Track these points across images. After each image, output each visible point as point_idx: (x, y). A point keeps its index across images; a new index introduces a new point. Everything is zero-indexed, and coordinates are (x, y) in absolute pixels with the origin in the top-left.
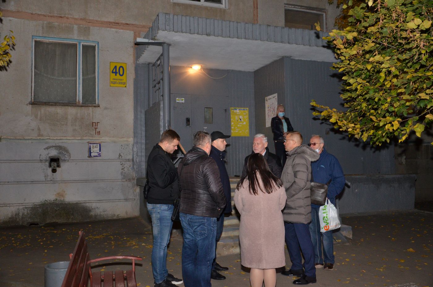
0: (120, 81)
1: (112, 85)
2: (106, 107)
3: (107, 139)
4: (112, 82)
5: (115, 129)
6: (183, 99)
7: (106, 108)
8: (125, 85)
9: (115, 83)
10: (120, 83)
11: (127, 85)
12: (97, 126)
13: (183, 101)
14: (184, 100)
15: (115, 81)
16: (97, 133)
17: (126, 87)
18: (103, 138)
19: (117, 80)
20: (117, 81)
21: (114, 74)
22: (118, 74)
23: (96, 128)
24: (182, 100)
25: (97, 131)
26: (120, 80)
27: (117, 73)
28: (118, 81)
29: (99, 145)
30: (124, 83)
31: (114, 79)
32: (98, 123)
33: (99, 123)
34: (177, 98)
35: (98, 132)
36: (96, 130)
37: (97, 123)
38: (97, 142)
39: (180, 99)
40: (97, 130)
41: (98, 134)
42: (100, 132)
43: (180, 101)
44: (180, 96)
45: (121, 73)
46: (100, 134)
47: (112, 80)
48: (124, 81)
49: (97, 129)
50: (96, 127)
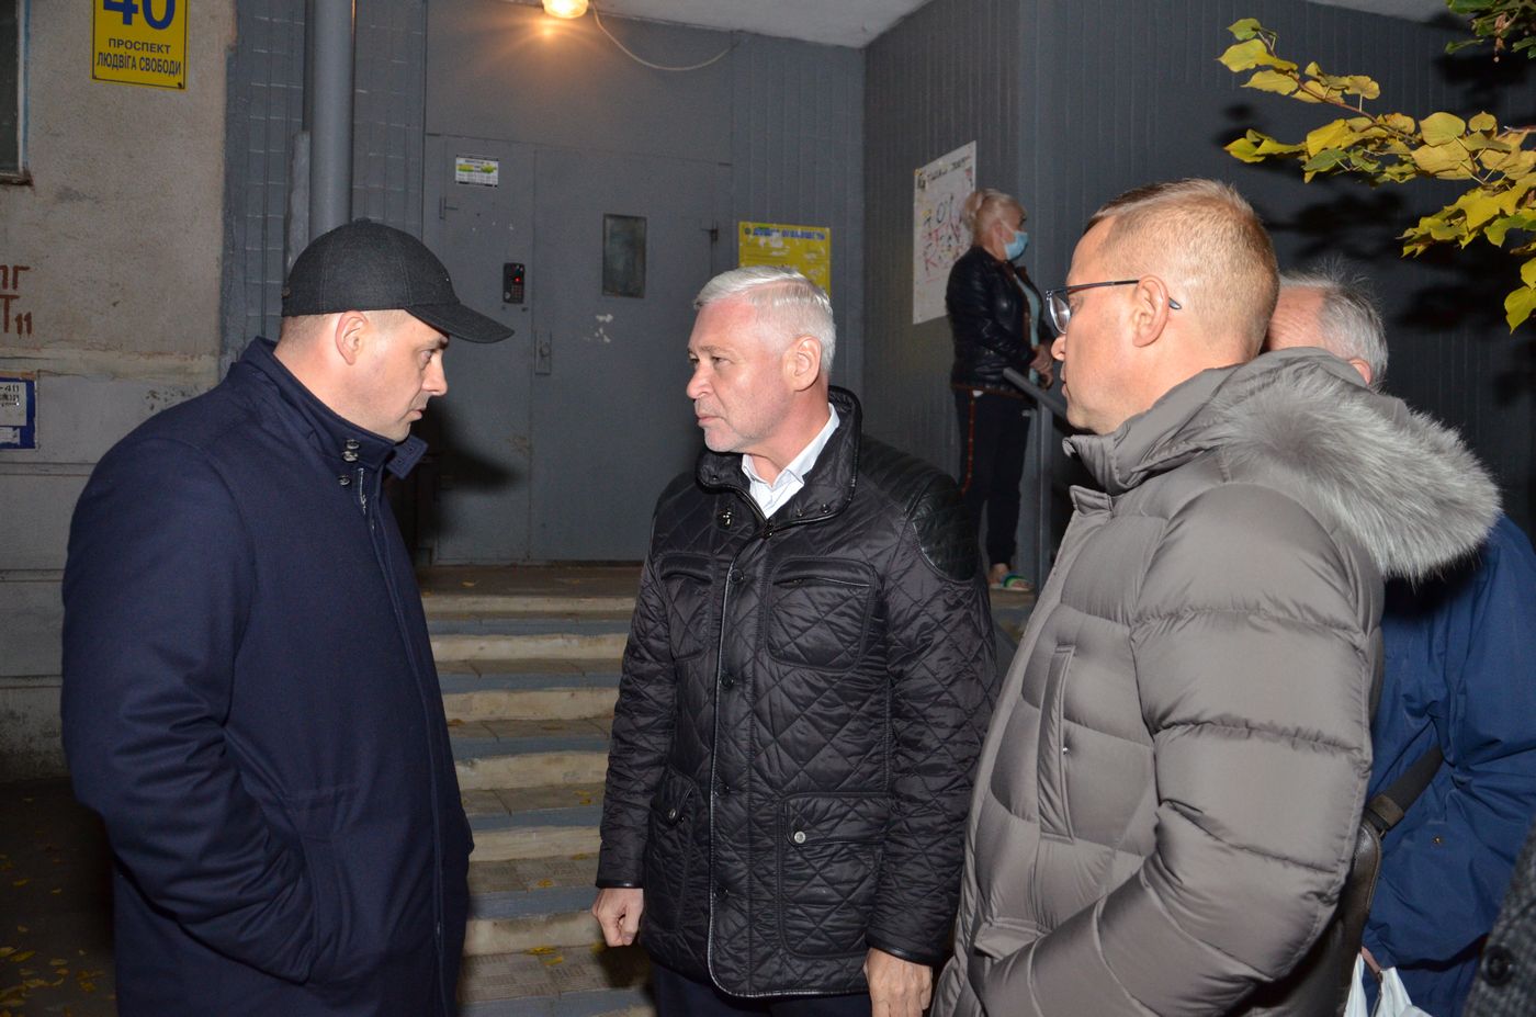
0: (147, 54)
1: (101, 71)
2: (68, 189)
3: (71, 356)
4: (104, 58)
5: (114, 304)
6: (494, 164)
7: (65, 195)
8: (179, 78)
9: (120, 63)
10: (149, 65)
11: (191, 80)
12: (15, 287)
13: (493, 178)
14: (495, 173)
15: (121, 51)
16: (13, 325)
17: (180, 86)
18: (46, 353)
19: (133, 45)
20: (132, 52)
21: (120, 15)
22: (139, 18)
23: (8, 298)
24: (488, 171)
25: (13, 315)
26: (151, 47)
27: (135, 9)
28: (138, 55)
29: (23, 386)
30: (174, 69)
31: (119, 43)
32: (21, 273)
33: (26, 269)
34: (460, 161)
35: (19, 319)
36: (7, 309)
37: (16, 269)
38: (17, 369)
39: (474, 164)
40: (17, 308)
41: (20, 331)
42: (28, 317)
43: (479, 178)
44: (480, 148)
45: (159, 13)
46: (29, 331)
47: (103, 46)
48: (175, 55)
49: (13, 304)
50: (10, 291)
